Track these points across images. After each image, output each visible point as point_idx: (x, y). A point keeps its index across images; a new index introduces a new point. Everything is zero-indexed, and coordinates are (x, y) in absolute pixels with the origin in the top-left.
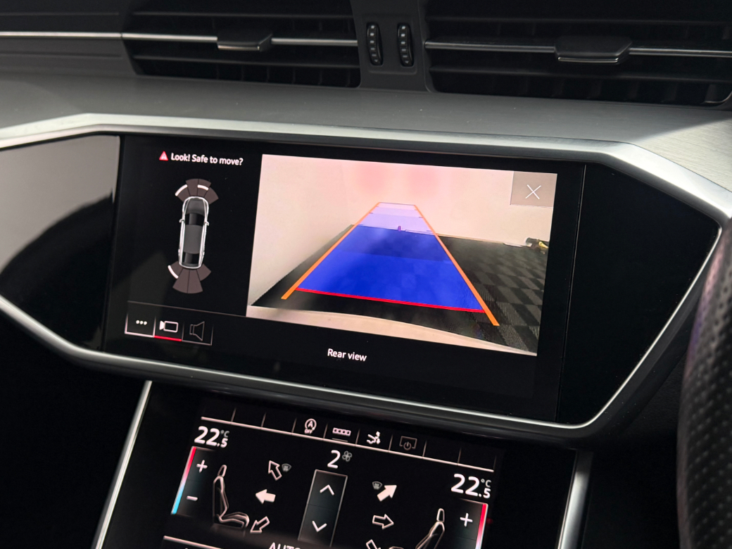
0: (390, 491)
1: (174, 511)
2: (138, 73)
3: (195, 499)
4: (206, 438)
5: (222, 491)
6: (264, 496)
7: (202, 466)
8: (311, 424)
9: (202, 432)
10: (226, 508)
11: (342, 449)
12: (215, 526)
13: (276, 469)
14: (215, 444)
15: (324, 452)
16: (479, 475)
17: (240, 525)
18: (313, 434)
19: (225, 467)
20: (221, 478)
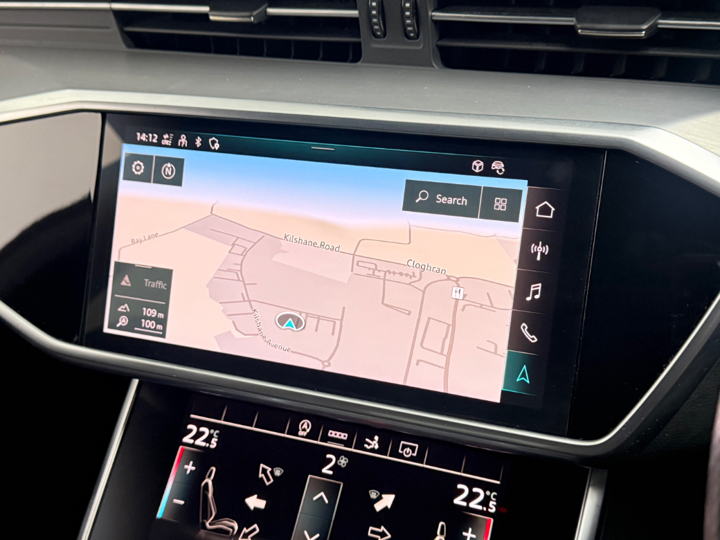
0: (388, 500)
1: (160, 515)
2: (128, 46)
3: (182, 502)
4: (195, 438)
5: (210, 495)
6: (254, 502)
7: (190, 467)
8: (306, 426)
9: (191, 431)
10: (214, 514)
11: (338, 453)
12: (202, 533)
13: (268, 473)
14: (204, 444)
15: (316, 458)
16: (485, 486)
17: (227, 532)
18: (307, 437)
19: (214, 469)
20: (209, 481)
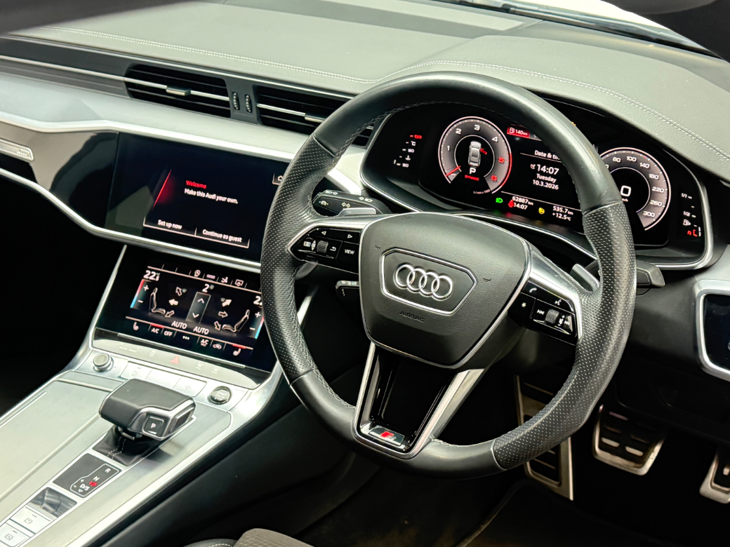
0: (228, 302)
1: (132, 306)
2: (130, 96)
3: (142, 302)
4: (149, 276)
5: (154, 299)
7: (146, 288)
8: (198, 272)
9: (148, 273)
10: (155, 306)
11: (210, 284)
12: (150, 314)
13: (180, 291)
14: (153, 279)
15: (201, 285)
17: (160, 314)
18: (199, 277)
19: (157, 289)
20: (154, 294)
